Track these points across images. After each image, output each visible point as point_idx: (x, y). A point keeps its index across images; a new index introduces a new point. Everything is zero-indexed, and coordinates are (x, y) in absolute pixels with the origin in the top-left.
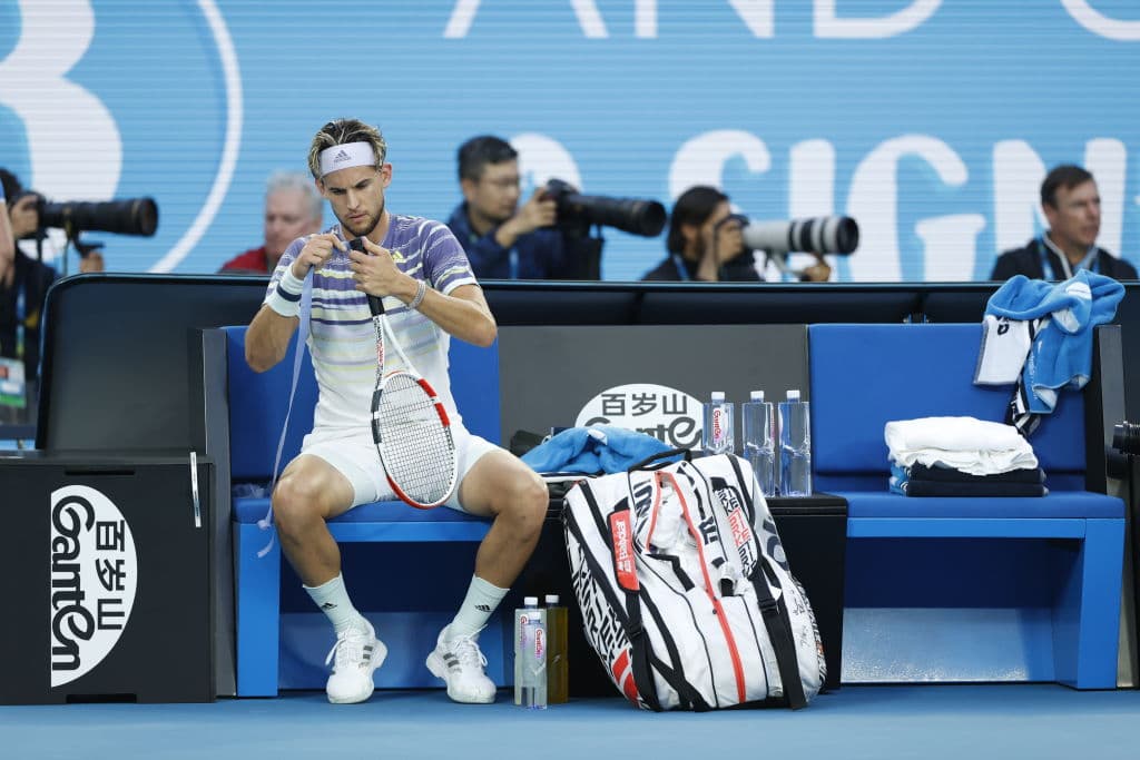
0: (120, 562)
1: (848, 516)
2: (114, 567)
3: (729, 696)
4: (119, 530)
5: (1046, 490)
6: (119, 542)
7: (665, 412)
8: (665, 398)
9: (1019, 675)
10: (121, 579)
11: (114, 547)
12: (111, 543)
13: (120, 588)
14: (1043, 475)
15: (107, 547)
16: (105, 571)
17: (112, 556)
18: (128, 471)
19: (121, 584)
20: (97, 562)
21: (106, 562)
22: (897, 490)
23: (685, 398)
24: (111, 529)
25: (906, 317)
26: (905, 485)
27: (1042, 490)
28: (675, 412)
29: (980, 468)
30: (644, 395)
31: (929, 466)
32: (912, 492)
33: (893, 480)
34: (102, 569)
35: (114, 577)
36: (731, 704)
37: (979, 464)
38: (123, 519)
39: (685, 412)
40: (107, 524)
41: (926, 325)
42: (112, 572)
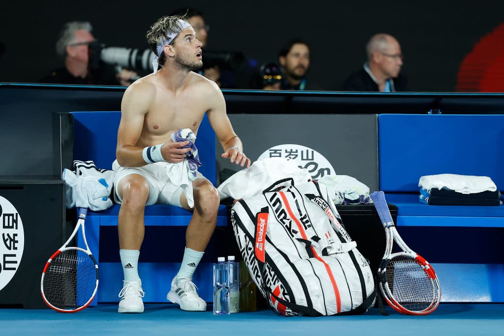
0: (15, 235)
1: (397, 215)
2: (12, 238)
3: (332, 310)
4: (15, 218)
5: (501, 202)
6: (15, 224)
7: (302, 159)
8: (302, 152)
9: (486, 299)
10: (16, 244)
11: (12, 227)
12: (11, 225)
13: (15, 248)
14: (500, 193)
15: (9, 227)
16: (7, 239)
17: (11, 232)
18: (20, 187)
19: (16, 246)
20: (3, 235)
21: (8, 235)
22: (423, 202)
23: (313, 152)
24: (11, 217)
25: (429, 111)
26: (427, 199)
27: (499, 202)
28: (307, 159)
29: (466, 190)
30: (291, 150)
31: (440, 189)
32: (431, 202)
33: (421, 196)
34: (6, 239)
35: (12, 242)
36: (333, 314)
37: (466, 188)
38: (17, 212)
39: (313, 159)
40: (9, 215)
41: (440, 114)
42: (11, 240)
